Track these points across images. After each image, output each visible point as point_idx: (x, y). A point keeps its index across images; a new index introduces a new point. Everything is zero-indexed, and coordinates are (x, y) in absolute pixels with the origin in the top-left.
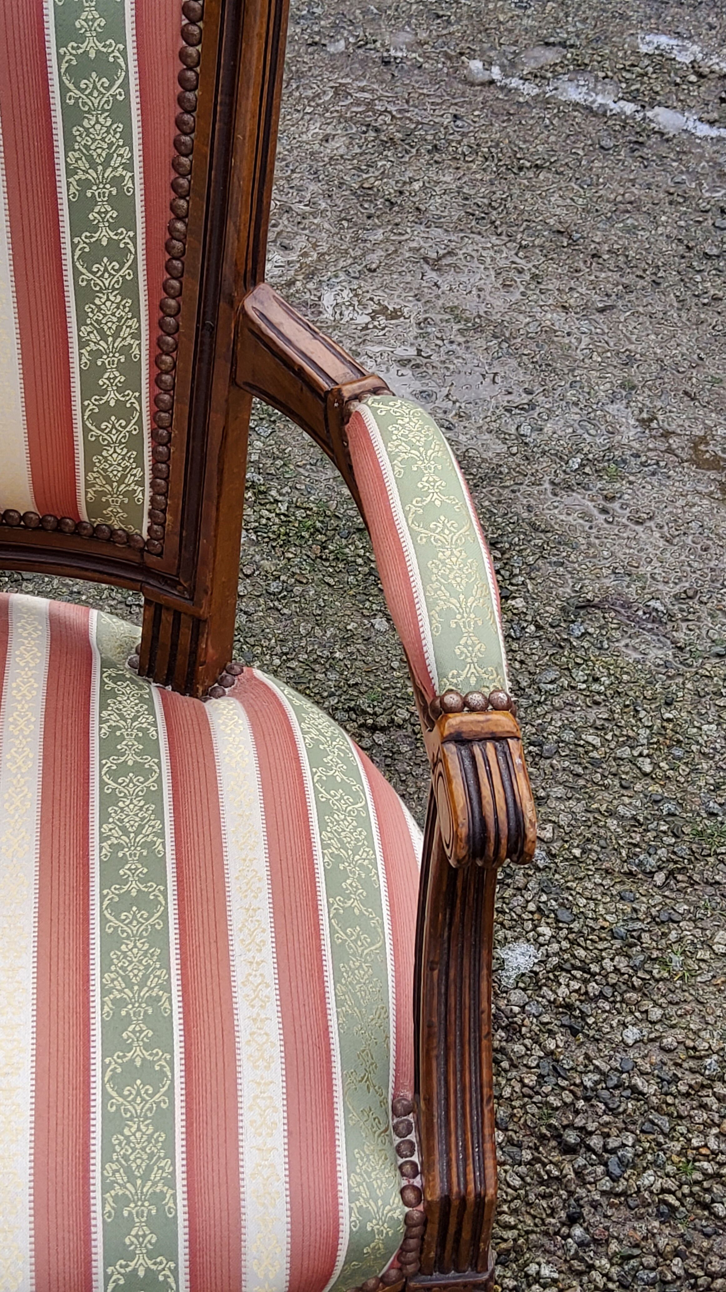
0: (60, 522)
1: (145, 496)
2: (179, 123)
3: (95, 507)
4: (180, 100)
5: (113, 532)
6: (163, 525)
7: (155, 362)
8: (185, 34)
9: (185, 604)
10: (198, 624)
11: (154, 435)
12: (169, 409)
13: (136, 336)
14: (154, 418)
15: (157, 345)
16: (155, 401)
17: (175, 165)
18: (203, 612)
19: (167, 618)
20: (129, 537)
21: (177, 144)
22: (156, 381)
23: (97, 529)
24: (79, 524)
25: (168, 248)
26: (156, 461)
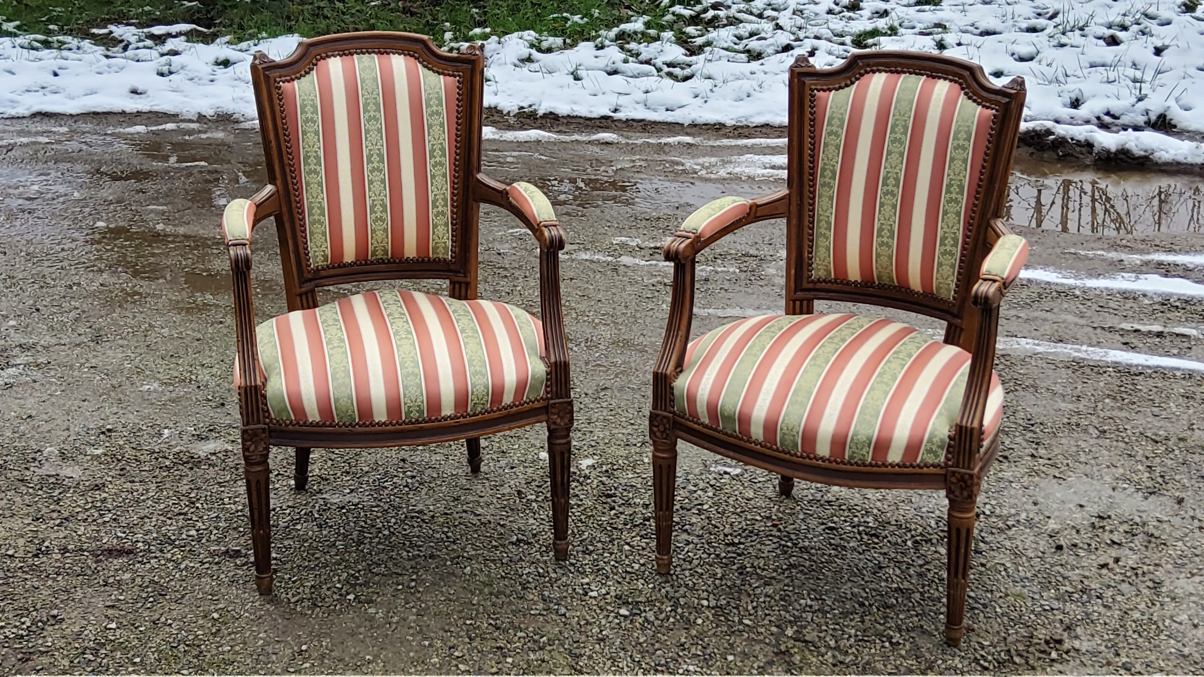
0: (423, 260)
1: (449, 243)
2: (457, 129)
3: (435, 249)
4: (457, 123)
5: (439, 259)
6: (455, 253)
7: (452, 199)
8: (458, 105)
9: (463, 280)
10: (467, 284)
11: (452, 223)
12: (456, 213)
13: (447, 190)
14: (452, 217)
15: (453, 194)
16: (452, 211)
17: (456, 141)
18: (468, 280)
19: (457, 286)
20: (445, 259)
21: (456, 134)
22: (452, 206)
23: (434, 260)
24: (429, 258)
25: (455, 164)
26: (452, 231)
